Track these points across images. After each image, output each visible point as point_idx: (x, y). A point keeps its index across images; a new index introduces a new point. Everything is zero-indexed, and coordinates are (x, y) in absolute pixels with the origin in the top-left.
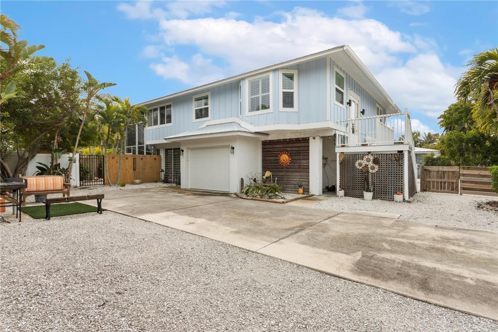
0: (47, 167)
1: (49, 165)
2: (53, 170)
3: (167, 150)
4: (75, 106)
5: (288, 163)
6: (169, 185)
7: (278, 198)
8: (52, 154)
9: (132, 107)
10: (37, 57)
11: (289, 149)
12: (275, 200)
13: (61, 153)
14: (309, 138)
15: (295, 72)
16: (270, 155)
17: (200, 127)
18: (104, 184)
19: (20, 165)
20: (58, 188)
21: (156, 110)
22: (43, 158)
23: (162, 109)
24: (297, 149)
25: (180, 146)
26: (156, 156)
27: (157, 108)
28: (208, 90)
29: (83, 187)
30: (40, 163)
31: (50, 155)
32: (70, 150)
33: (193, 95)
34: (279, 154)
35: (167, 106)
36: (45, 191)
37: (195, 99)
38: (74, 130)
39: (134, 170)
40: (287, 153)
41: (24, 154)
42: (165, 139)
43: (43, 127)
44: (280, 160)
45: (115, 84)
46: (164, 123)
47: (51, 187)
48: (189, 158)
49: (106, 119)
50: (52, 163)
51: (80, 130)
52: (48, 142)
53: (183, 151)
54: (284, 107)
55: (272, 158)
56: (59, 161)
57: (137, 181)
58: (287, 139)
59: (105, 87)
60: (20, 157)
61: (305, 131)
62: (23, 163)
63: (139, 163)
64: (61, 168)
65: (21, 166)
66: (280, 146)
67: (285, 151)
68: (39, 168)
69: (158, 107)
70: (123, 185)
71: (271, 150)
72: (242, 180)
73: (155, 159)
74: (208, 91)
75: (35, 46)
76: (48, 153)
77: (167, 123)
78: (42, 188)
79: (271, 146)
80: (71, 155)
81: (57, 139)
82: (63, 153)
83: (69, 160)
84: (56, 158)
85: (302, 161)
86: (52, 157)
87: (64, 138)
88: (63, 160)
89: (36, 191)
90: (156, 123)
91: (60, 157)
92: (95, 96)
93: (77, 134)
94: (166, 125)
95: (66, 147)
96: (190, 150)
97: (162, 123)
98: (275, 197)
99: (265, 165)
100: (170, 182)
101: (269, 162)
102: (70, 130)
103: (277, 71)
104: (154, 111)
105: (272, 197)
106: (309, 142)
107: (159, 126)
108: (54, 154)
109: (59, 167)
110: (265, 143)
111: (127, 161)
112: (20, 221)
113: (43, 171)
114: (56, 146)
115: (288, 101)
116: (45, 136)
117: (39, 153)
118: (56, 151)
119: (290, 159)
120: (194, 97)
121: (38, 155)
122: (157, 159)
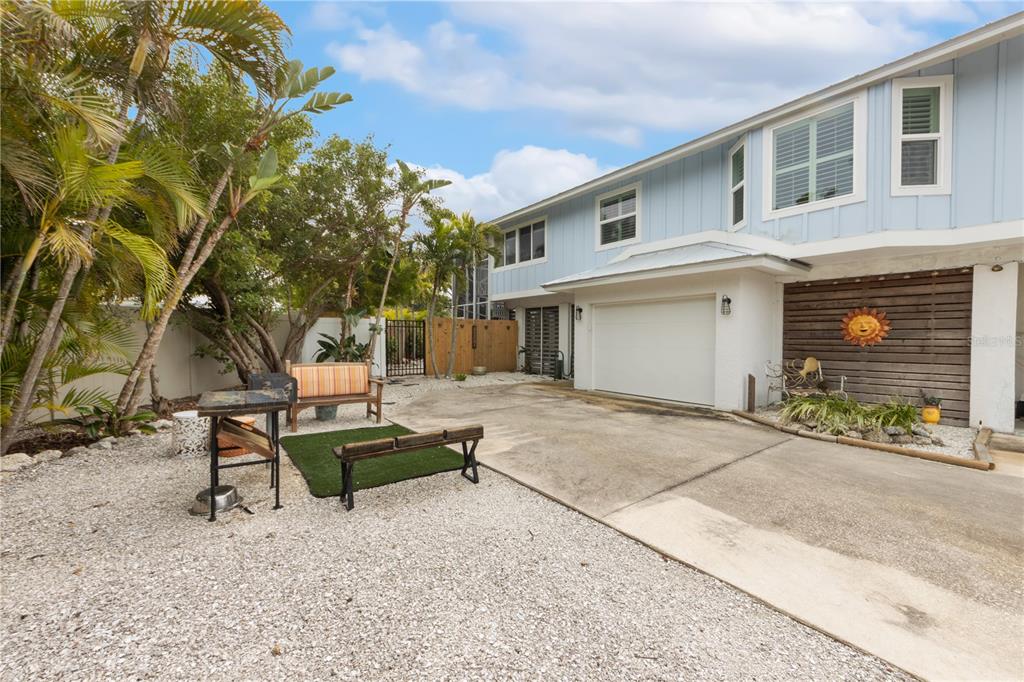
0: (335, 342)
1: (338, 339)
2: (345, 347)
3: (528, 311)
4: (382, 227)
5: (880, 340)
6: (537, 378)
7: (923, 444)
8: (344, 318)
9: (479, 226)
10: (320, 94)
11: (880, 302)
12: (913, 447)
13: (358, 316)
14: (971, 268)
15: (944, 84)
16: (810, 318)
17: (612, 261)
18: (425, 373)
19: (293, 338)
20: (358, 391)
21: (511, 235)
22: (327, 327)
23: (525, 231)
24: (913, 301)
25: (573, 299)
26: (508, 323)
27: (514, 232)
28: (634, 178)
29: (393, 379)
30: (325, 336)
31: (340, 320)
32: (370, 313)
33: (597, 195)
34: (846, 314)
35: (534, 225)
36: (334, 396)
37: (601, 202)
38: (378, 276)
39: (474, 347)
40: (874, 311)
41: (299, 319)
42: (544, 287)
43: (328, 269)
44: (847, 329)
45: (450, 183)
46: (529, 259)
47: (345, 389)
48: (594, 326)
49: (432, 251)
50: (343, 335)
51: (389, 275)
52: (335, 297)
53: (580, 310)
54: (904, 182)
55: (818, 326)
56: (354, 331)
57: (480, 369)
58: (880, 276)
59: (431, 188)
60: (292, 324)
61: (954, 250)
62: (298, 332)
63: (482, 335)
64: (357, 343)
65: (293, 342)
66: (849, 294)
67: (870, 309)
68: (322, 343)
69: (517, 228)
70: (462, 379)
71: (814, 305)
72: (752, 380)
73: (508, 328)
74: (636, 181)
75: (316, 69)
76: (336, 316)
77: (534, 258)
78: (329, 390)
79: (814, 296)
80: (373, 320)
81: (351, 292)
82: (362, 316)
83: (370, 330)
84: (349, 326)
85: (932, 334)
86: (343, 324)
87: (361, 291)
88: (361, 329)
89: (319, 397)
90: (511, 260)
91: (356, 324)
92: (419, 200)
93: (384, 283)
94: (533, 262)
95: (365, 305)
96: (596, 308)
97: (525, 257)
98: (907, 438)
99: (792, 341)
100: (536, 373)
101: (804, 335)
102: (371, 273)
103: (887, 87)
104: (507, 238)
105: (902, 438)
106: (972, 281)
107: (518, 264)
108: (347, 318)
109: (354, 342)
110: (791, 289)
111: (462, 331)
112: (277, 506)
113: (330, 352)
114: (348, 304)
115: (919, 165)
116: (331, 285)
117: (322, 316)
118: (350, 312)
119: (886, 328)
120: (599, 199)
121: (321, 320)
122: (512, 328)
